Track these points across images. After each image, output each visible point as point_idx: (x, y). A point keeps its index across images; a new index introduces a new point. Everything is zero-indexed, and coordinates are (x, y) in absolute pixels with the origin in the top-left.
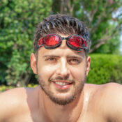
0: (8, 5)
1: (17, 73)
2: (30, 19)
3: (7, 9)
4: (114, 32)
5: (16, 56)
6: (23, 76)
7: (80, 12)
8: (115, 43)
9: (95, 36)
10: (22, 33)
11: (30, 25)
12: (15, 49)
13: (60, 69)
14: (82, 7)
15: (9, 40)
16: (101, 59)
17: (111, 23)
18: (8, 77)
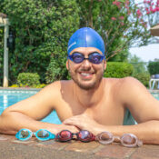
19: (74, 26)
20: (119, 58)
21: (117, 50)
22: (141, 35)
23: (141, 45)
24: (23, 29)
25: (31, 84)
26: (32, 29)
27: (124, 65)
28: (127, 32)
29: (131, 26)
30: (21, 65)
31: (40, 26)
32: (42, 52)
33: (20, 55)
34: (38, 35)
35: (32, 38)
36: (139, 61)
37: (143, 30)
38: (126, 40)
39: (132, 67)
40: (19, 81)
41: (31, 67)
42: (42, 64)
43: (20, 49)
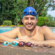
0: (15, 2)
1: (17, 21)
2: (21, 6)
3: (14, 3)
4: (45, 10)
5: (17, 17)
6: (19, 22)
7: (36, 4)
8: (46, 14)
9: (40, 11)
10: (19, 10)
11: (21, 8)
12: (17, 14)
13: (29, 21)
14: (36, 3)
15: (15, 12)
16: (41, 18)
17: (45, 8)
18: (15, 22)
19: (26, 2)
20: (43, 15)
21: (43, 12)
22: (52, 6)
23: (52, 10)
24: (5, 3)
25: (9, 25)
26: (9, 3)
27: (45, 18)
28: (47, 5)
29: (48, 2)
30: (5, 17)
31: (12, 2)
32: (13, 12)
33: (4, 13)
34: (11, 5)
35: (9, 7)
36: (51, 16)
37: (53, 4)
38: (46, 8)
39: (48, 19)
40: (4, 24)
41: (9, 18)
42: (13, 17)
43: (4, 11)
